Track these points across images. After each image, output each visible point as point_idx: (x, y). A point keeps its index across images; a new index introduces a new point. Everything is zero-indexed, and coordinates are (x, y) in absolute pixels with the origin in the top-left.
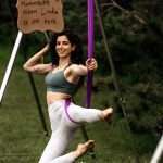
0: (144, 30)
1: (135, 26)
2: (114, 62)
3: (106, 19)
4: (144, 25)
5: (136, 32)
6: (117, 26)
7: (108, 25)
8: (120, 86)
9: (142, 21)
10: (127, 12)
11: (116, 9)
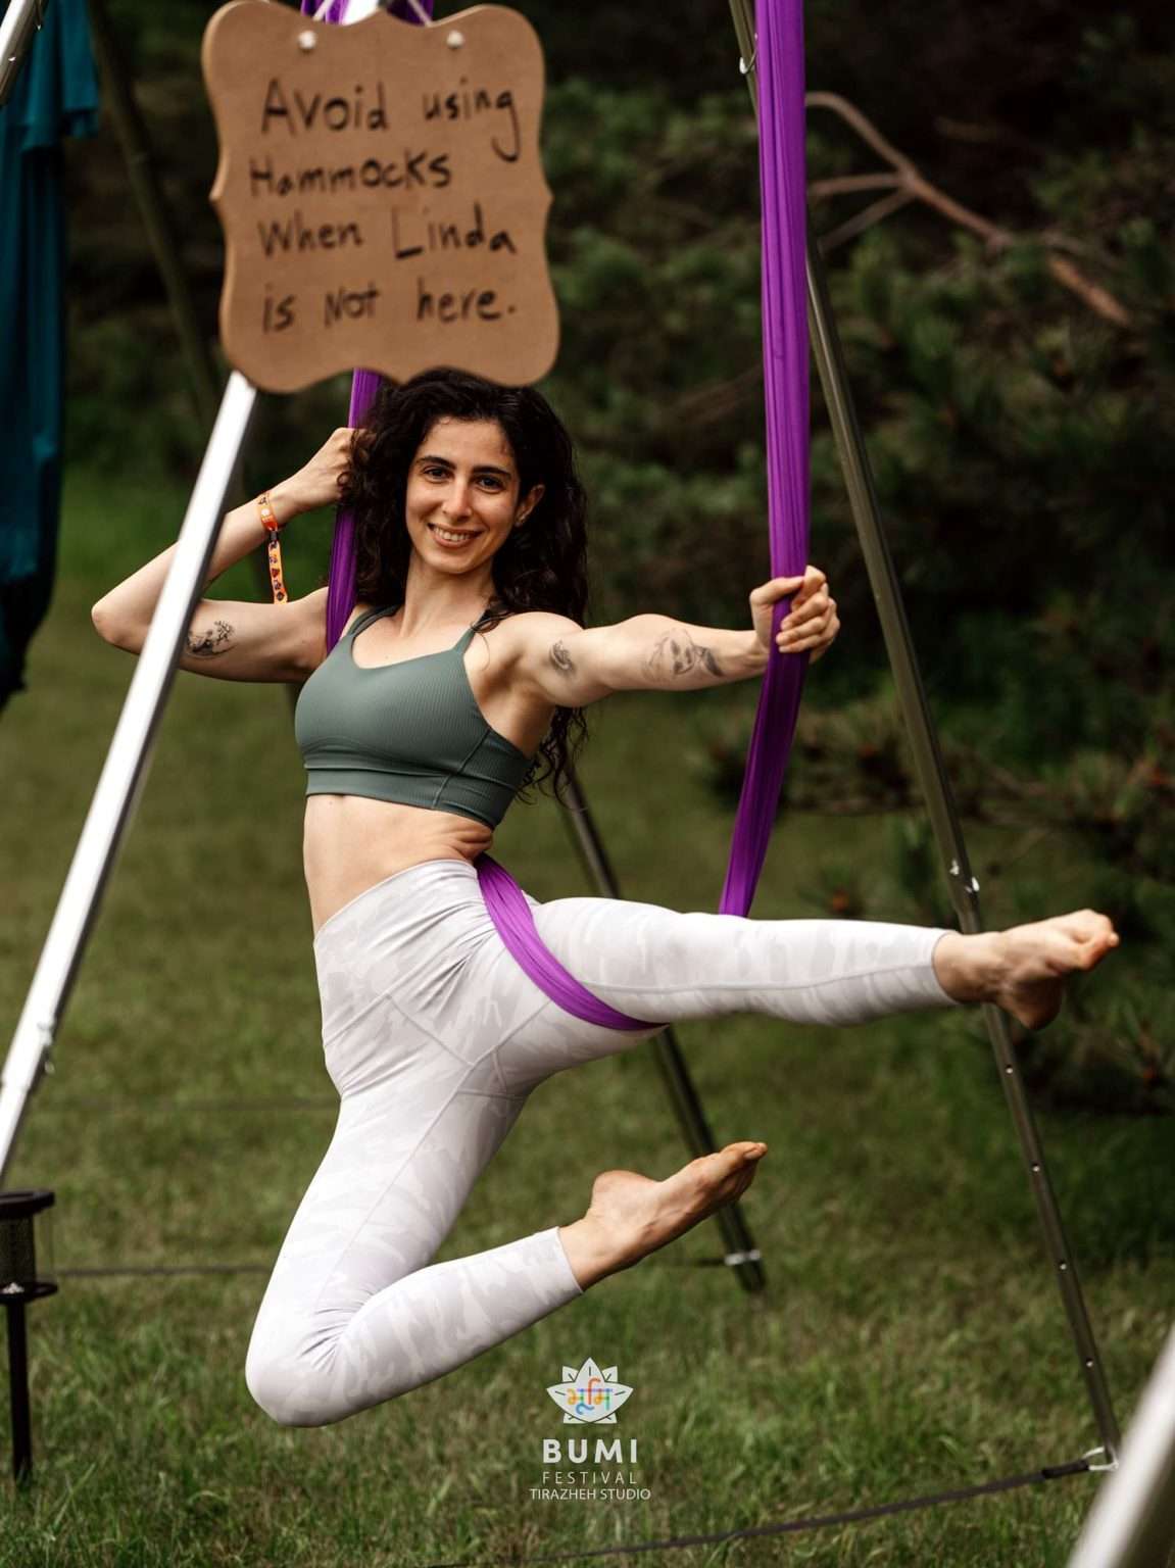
0: (1121, 371)
1: (1057, 337)
2: (910, 599)
3: (851, 290)
4: (1123, 335)
5: (1064, 383)
6: (930, 336)
7: (861, 327)
8: (949, 770)
9: (1102, 301)
10: (1000, 238)
11: (917, 213)
